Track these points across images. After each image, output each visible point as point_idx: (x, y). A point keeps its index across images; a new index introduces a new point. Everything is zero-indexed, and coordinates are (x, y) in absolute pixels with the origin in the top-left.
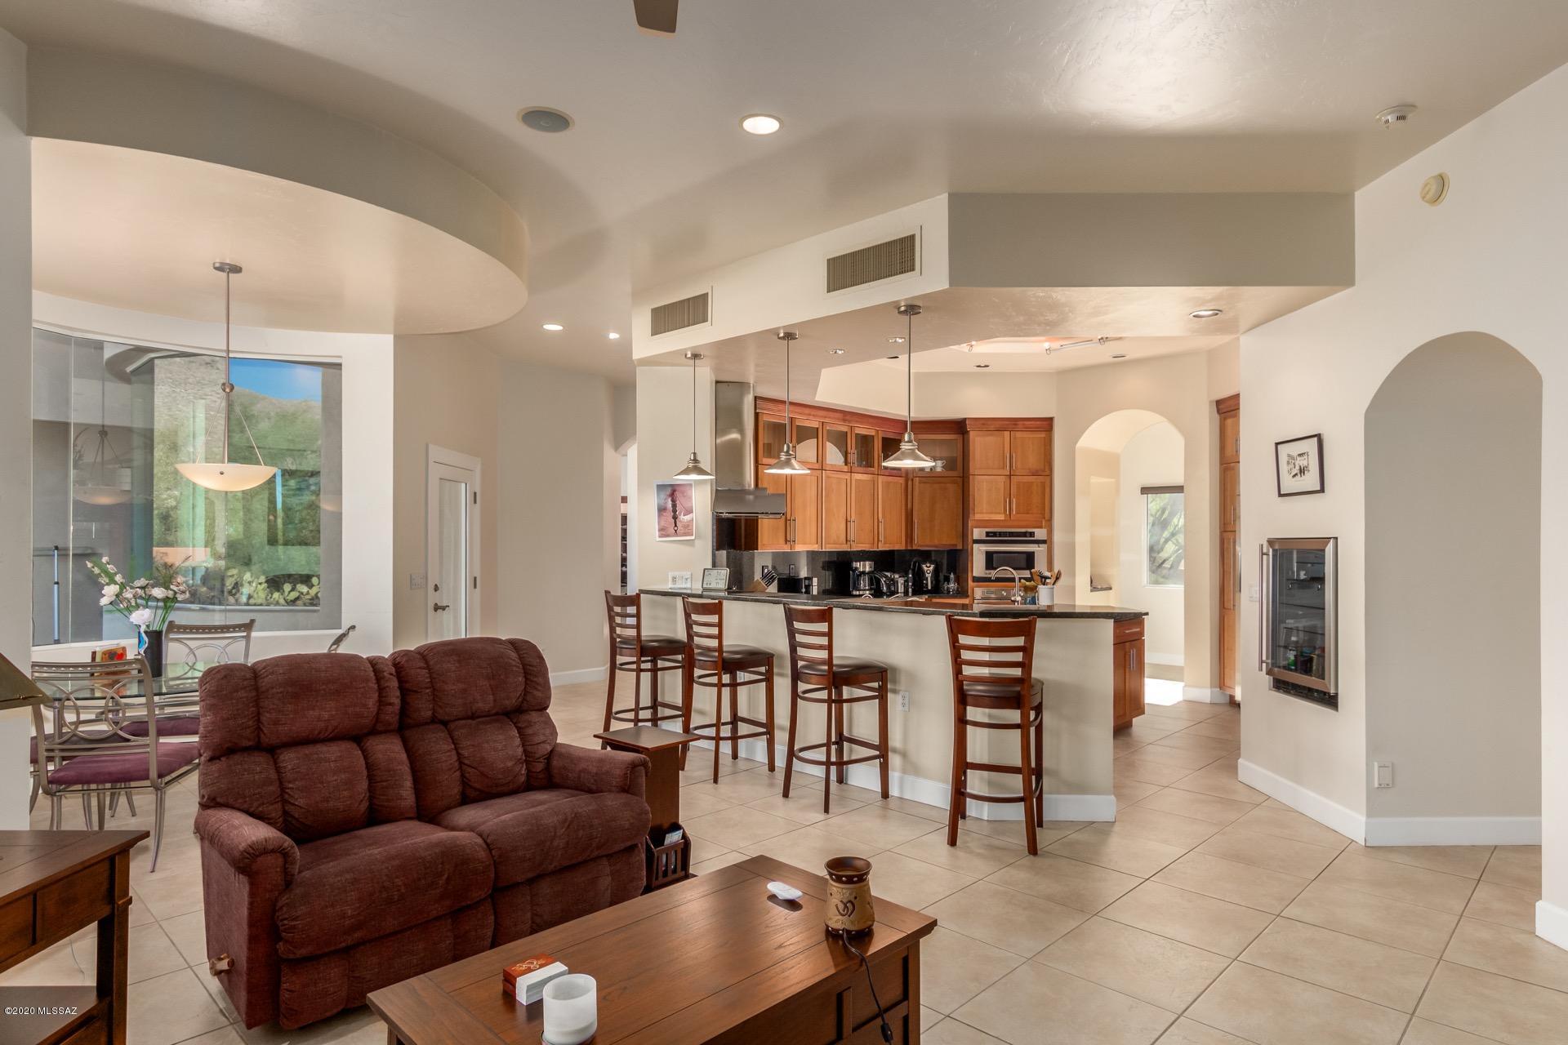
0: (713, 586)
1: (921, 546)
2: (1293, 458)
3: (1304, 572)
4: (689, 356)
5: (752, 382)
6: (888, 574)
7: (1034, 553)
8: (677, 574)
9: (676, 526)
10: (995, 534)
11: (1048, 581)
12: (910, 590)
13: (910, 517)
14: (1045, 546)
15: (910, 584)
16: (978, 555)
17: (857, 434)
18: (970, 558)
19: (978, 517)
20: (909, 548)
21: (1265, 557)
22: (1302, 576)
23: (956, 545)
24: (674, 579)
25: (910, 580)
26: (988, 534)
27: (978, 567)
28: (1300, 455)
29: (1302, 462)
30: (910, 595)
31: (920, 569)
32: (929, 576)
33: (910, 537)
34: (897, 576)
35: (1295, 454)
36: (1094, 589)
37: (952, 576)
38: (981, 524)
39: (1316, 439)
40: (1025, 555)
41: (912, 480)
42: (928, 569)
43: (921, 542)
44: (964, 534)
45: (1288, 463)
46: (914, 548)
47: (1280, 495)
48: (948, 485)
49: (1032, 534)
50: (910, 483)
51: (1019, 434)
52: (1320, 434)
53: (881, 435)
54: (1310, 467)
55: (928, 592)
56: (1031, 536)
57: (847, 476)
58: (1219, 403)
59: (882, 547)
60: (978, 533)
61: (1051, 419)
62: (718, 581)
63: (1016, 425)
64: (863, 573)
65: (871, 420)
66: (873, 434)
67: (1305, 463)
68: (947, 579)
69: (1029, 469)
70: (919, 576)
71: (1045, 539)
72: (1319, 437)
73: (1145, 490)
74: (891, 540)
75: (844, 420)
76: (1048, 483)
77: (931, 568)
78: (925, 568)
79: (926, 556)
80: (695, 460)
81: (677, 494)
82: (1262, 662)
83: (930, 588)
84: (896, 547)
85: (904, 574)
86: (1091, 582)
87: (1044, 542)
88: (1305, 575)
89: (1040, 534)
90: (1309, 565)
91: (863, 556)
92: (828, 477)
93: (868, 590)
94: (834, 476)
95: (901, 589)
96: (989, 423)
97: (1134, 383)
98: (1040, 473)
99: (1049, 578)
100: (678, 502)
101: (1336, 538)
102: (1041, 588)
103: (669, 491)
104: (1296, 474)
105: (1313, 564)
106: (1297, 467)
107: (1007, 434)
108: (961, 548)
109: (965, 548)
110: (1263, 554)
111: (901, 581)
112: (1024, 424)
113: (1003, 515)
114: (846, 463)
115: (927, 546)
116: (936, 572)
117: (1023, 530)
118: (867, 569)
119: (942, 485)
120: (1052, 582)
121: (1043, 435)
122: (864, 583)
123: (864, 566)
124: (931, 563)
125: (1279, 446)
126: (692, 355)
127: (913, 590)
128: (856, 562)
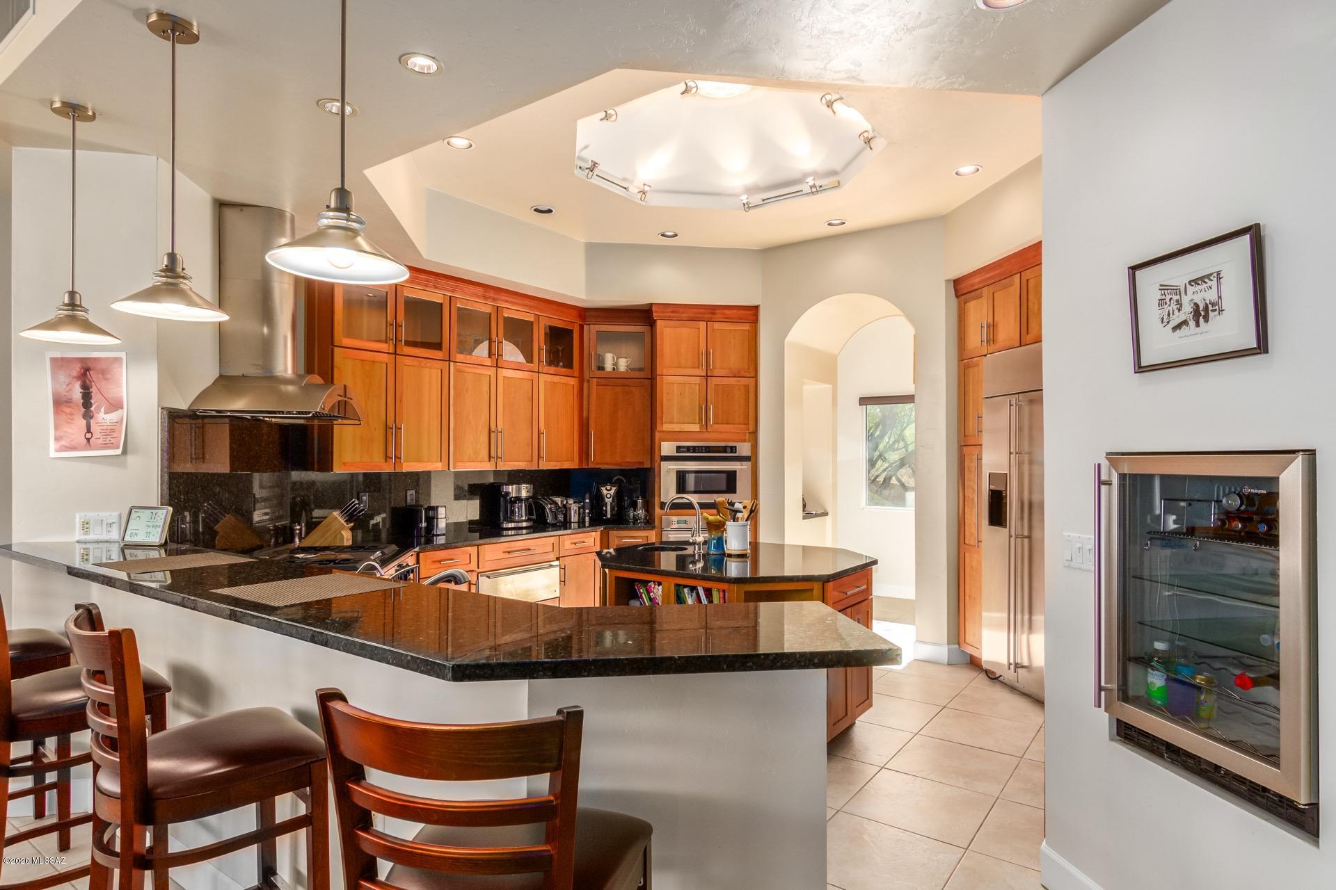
0: (140, 538)
1: (597, 464)
2: (1176, 290)
3: (1174, 517)
4: (57, 105)
5: (288, 209)
6: (558, 500)
7: (735, 472)
8: (91, 515)
9: (89, 431)
10: (688, 449)
11: (739, 515)
12: (587, 519)
13: (585, 428)
14: (749, 463)
15: (587, 511)
16: (667, 474)
17: (507, 320)
18: (657, 480)
19: (666, 427)
20: (584, 467)
21: (1103, 488)
22: (1171, 523)
23: (643, 463)
24: (86, 525)
25: (586, 505)
26: (679, 449)
27: (667, 490)
28: (1195, 282)
29: (1204, 295)
30: (587, 524)
31: (599, 491)
32: (609, 501)
33: (584, 452)
34: (571, 501)
35: (1180, 282)
36: (808, 515)
37: (640, 501)
38: (672, 436)
39: (1246, 238)
40: (724, 476)
41: (588, 381)
42: (608, 492)
43: (600, 459)
44: (652, 449)
45: (1162, 303)
46: (591, 466)
47: (1140, 368)
48: (633, 389)
49: (733, 449)
50: (586, 385)
51: (717, 326)
52: (1257, 226)
53: (544, 323)
54: (1225, 304)
55: (608, 522)
56: (732, 452)
57: (492, 372)
58: (957, 282)
59: (545, 466)
60: (667, 448)
61: (756, 308)
62: (150, 529)
63: (713, 314)
64: (518, 499)
65: (527, 302)
66: (532, 319)
67: (1211, 296)
68: (634, 505)
69: (730, 369)
70: (598, 500)
71: (749, 454)
72: (1254, 232)
73: (864, 401)
74: (560, 456)
75: (486, 298)
76: (752, 389)
77: (612, 492)
78: (605, 492)
79: (605, 476)
80: (73, 305)
81: (93, 375)
82: (1100, 689)
83: (609, 516)
84: (567, 465)
85: (579, 498)
86: (804, 506)
87: (747, 459)
88: (1175, 522)
89: (744, 449)
90: (1183, 504)
91: (517, 477)
92: (458, 371)
93: (525, 521)
94: (468, 370)
95: (574, 518)
96: (681, 310)
97: (854, 262)
98: (743, 374)
99: (741, 512)
100: (94, 390)
101: (1312, 453)
102: (730, 525)
103: (76, 370)
104: (1185, 323)
105: (1190, 502)
106: (1188, 308)
107: (702, 325)
108: (649, 466)
109: (653, 466)
110: (1101, 483)
111: (574, 508)
112: (723, 314)
113: (698, 426)
114: (490, 355)
115: (606, 464)
116: (619, 497)
117: (723, 444)
118: (524, 494)
119: (627, 388)
120: (746, 516)
121: (746, 327)
122: (521, 512)
123: (519, 490)
124: (613, 484)
125: (1138, 273)
126: (65, 104)
127: (590, 518)
128: (507, 485)
